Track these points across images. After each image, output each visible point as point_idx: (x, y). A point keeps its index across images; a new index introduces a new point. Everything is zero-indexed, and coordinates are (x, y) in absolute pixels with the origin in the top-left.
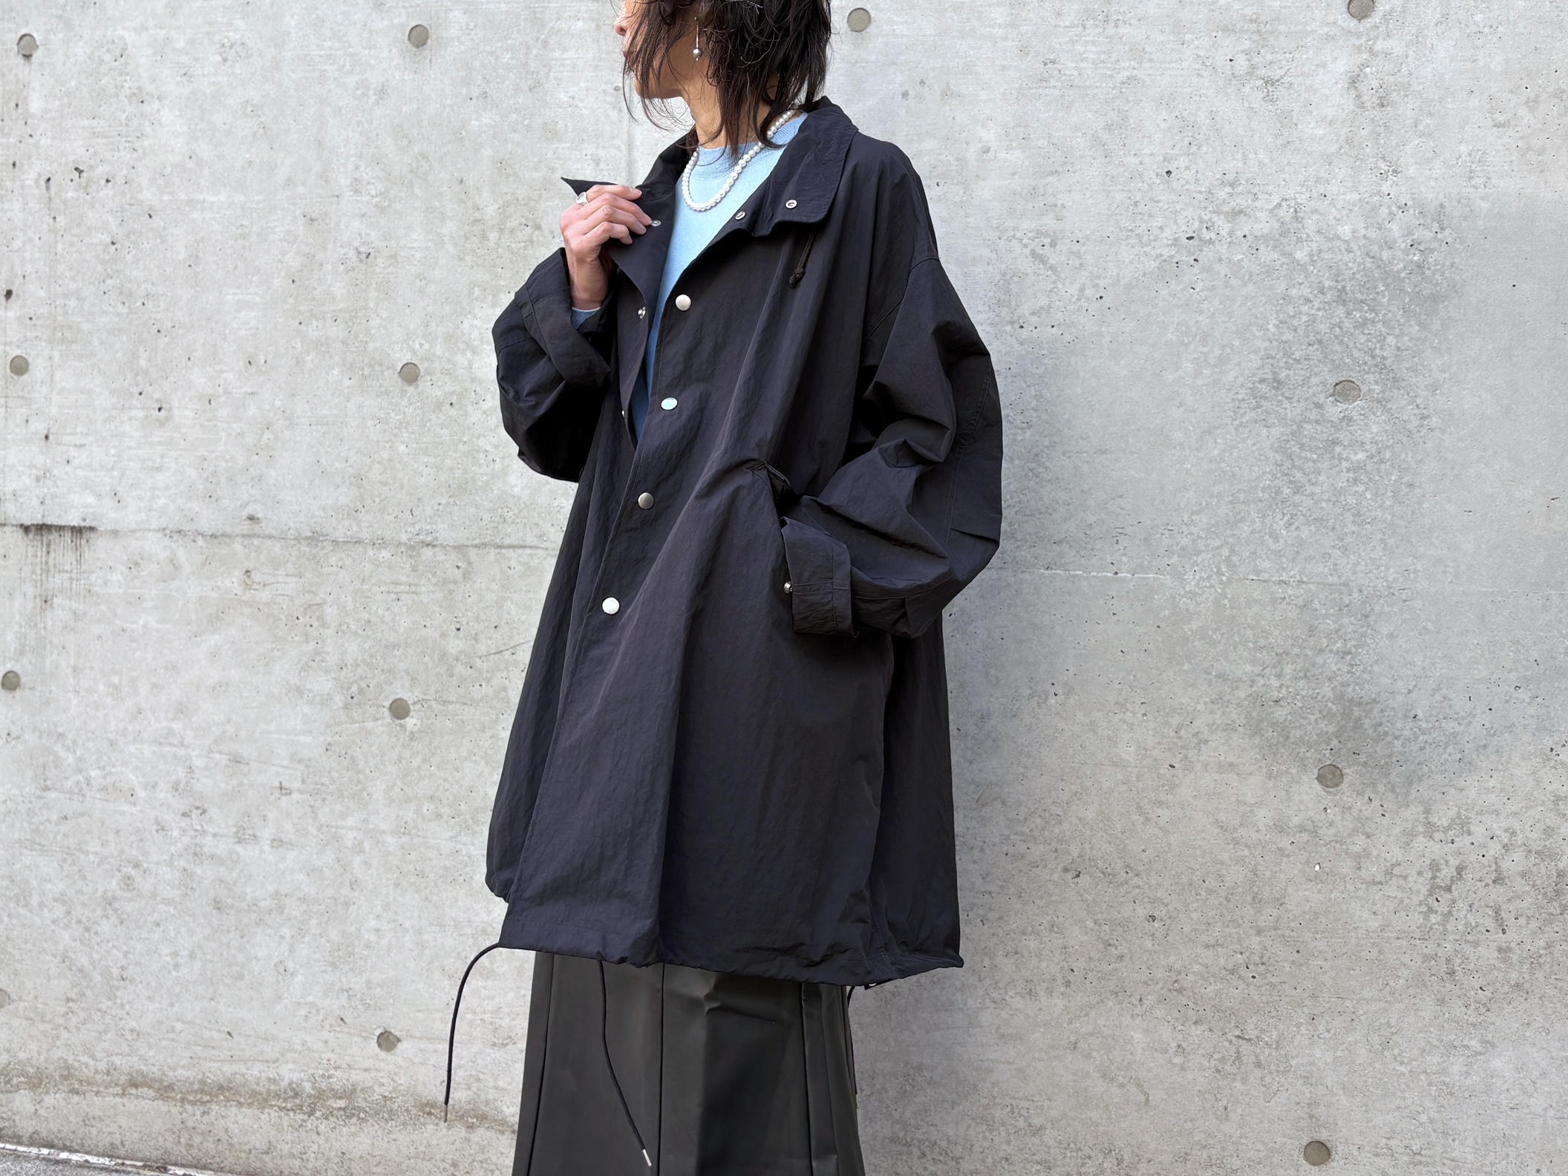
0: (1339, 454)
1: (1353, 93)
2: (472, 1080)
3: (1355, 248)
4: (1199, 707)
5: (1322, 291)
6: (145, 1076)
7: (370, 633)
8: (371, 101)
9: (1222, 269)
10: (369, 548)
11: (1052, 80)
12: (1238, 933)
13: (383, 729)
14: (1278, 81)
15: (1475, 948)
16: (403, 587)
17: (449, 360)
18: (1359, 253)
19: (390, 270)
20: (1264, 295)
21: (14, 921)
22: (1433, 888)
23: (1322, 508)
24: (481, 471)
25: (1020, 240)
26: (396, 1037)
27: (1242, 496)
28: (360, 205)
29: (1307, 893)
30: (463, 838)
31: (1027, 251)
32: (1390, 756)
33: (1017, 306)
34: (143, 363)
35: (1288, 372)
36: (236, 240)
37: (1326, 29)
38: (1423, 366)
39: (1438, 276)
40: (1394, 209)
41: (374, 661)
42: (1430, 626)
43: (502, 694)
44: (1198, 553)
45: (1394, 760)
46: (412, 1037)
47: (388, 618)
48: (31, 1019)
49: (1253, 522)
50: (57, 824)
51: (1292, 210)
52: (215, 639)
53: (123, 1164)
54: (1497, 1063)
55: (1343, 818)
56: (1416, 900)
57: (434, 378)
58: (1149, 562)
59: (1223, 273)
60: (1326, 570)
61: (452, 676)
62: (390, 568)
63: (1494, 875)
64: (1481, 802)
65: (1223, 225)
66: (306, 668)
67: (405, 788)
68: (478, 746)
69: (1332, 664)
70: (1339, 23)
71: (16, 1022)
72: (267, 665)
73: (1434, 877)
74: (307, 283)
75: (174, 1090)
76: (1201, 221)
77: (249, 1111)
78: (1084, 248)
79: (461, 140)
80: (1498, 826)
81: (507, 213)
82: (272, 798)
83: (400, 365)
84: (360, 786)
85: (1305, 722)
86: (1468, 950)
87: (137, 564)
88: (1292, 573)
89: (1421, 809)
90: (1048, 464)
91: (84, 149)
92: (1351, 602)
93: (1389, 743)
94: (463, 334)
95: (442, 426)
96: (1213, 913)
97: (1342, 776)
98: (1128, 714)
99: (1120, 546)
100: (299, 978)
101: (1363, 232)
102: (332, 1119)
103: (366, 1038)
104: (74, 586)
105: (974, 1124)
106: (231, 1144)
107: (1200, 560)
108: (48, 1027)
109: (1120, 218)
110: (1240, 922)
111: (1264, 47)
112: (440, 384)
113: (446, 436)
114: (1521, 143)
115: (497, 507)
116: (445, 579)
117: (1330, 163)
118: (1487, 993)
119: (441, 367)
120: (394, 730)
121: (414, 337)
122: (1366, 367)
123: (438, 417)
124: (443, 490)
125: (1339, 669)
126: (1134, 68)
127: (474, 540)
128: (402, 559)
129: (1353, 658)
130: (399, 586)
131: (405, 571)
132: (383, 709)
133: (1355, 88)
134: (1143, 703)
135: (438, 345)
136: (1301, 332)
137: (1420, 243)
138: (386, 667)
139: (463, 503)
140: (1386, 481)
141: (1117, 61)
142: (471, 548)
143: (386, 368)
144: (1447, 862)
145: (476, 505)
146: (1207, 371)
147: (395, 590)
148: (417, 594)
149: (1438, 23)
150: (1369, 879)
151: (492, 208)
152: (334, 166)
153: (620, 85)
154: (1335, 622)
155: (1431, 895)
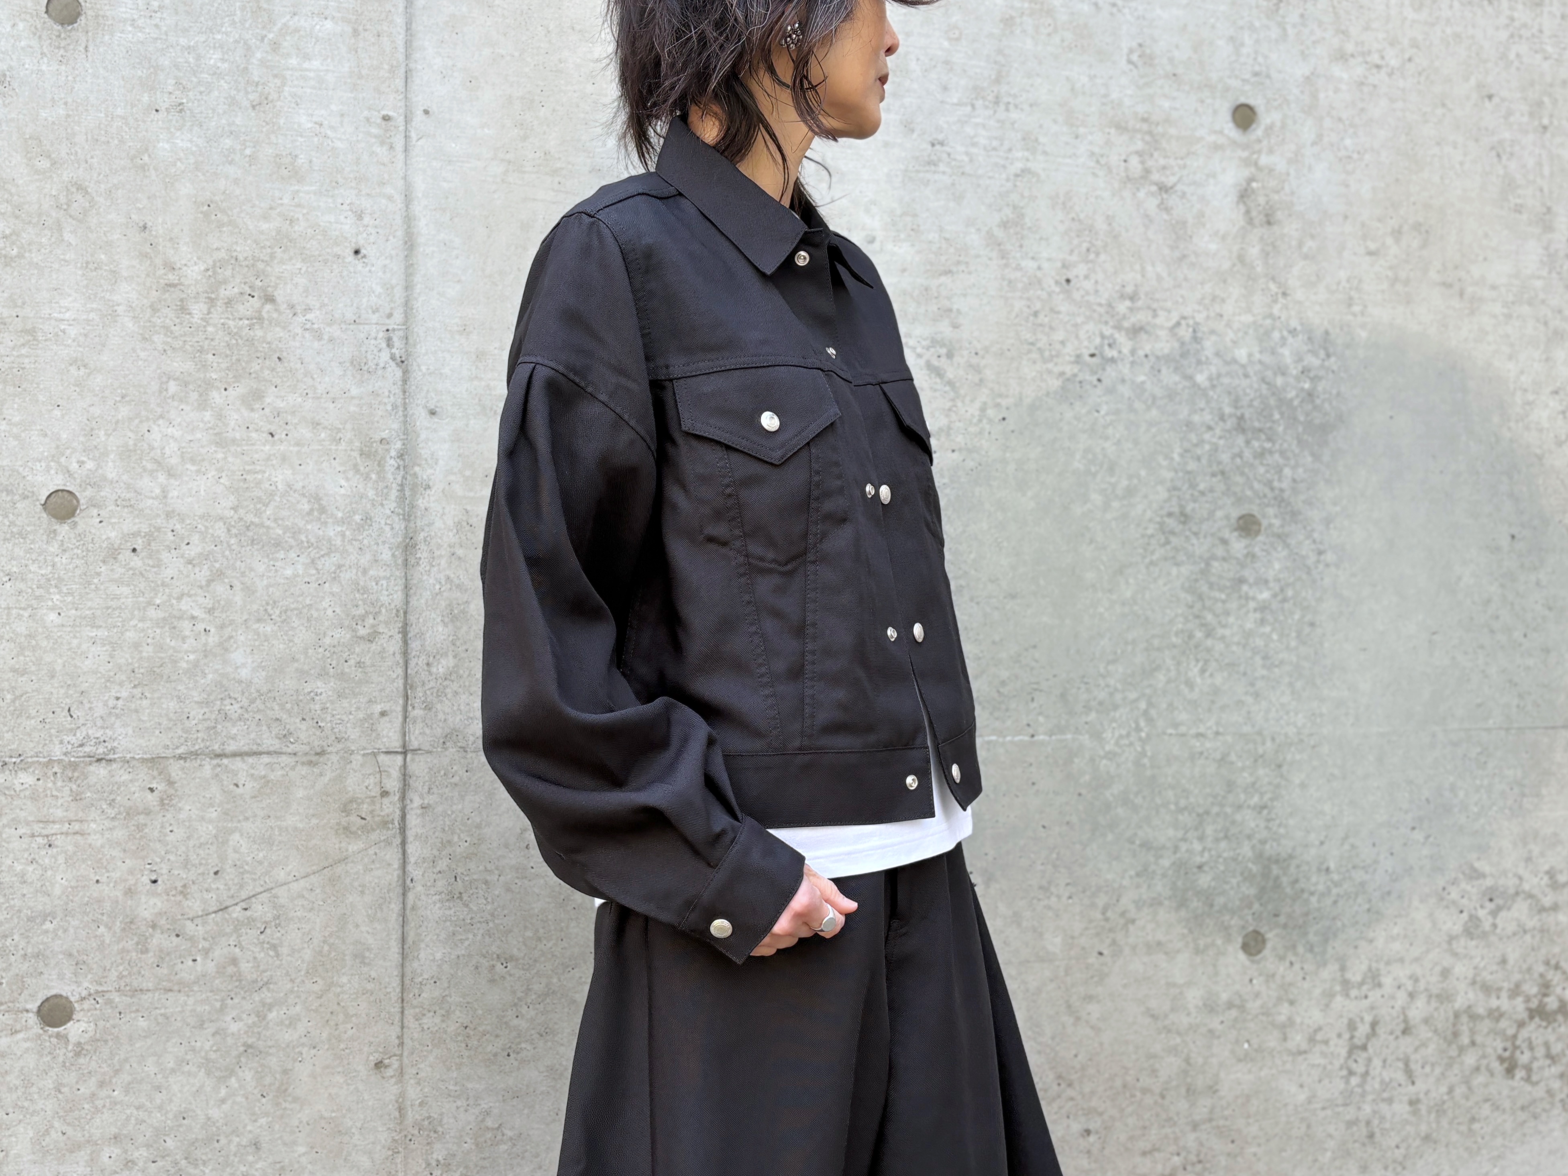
0: (1246, 593)
3: (1251, 373)
4: (1124, 883)
5: (1222, 418)
9: (1126, 391)
11: (941, 165)
12: (1174, 1132)
13: (28, 1044)
14: (1172, 188)
15: (1390, 1104)
16: (57, 826)
17: (128, 486)
18: (1255, 379)
20: (1167, 421)
22: (1353, 1049)
23: (1233, 652)
24: (185, 646)
27: (1156, 642)
29: (1238, 1075)
32: (1307, 914)
35: (1193, 504)
38: (1317, 498)
39: (1327, 406)
40: (1285, 333)
42: (1336, 771)
43: (230, 970)
44: (1116, 707)
45: (1311, 917)
47: (31, 876)
49: (1168, 670)
51: (1191, 330)
55: (1268, 987)
56: (1337, 1065)
57: (103, 513)
58: (1067, 721)
59: (1127, 395)
60: (1240, 719)
61: (145, 951)
62: (34, 797)
63: (1402, 1026)
64: (1389, 951)
65: (1125, 344)
67: (70, 1131)
68: (193, 1049)
69: (1250, 820)
70: (1226, 132)
73: (1352, 1038)
76: (1103, 337)
78: (984, 361)
79: (143, 167)
80: (1402, 973)
81: (219, 277)
83: (45, 494)
85: (1227, 887)
88: (1209, 724)
89: (1336, 967)
92: (1265, 752)
93: (1306, 900)
95: (119, 582)
96: (1149, 1114)
97: (1264, 941)
99: (1035, 704)
101: (1257, 356)
107: (1118, 715)
109: (1020, 328)
110: (1176, 1119)
111: (1156, 149)
112: (113, 520)
113: (126, 597)
114: (1390, 273)
115: (212, 698)
116: (130, 808)
117: (1225, 281)
118: (1402, 1151)
119: (114, 497)
120: (48, 1044)
121: (68, 452)
122: (1266, 501)
123: (112, 570)
124: (123, 677)
125: (1257, 826)
126: (1028, 160)
127: (177, 747)
128: (54, 783)
129: (1269, 813)
130: (51, 825)
131: (60, 801)
132: (25, 1014)
133: (1245, 203)
134: (1068, 884)
135: (110, 464)
136: (1204, 461)
137: (1309, 370)
138: (30, 950)
139: (156, 695)
140: (1290, 621)
141: (1010, 150)
142: (171, 761)
143: (17, 497)
144: (1362, 1019)
145: (179, 698)
146: (1115, 504)
147: (45, 832)
148: (82, 835)
149: (1314, 144)
150: (1294, 1049)
151: (196, 268)
153: (391, 114)
154: (1251, 775)
155: (1349, 1056)
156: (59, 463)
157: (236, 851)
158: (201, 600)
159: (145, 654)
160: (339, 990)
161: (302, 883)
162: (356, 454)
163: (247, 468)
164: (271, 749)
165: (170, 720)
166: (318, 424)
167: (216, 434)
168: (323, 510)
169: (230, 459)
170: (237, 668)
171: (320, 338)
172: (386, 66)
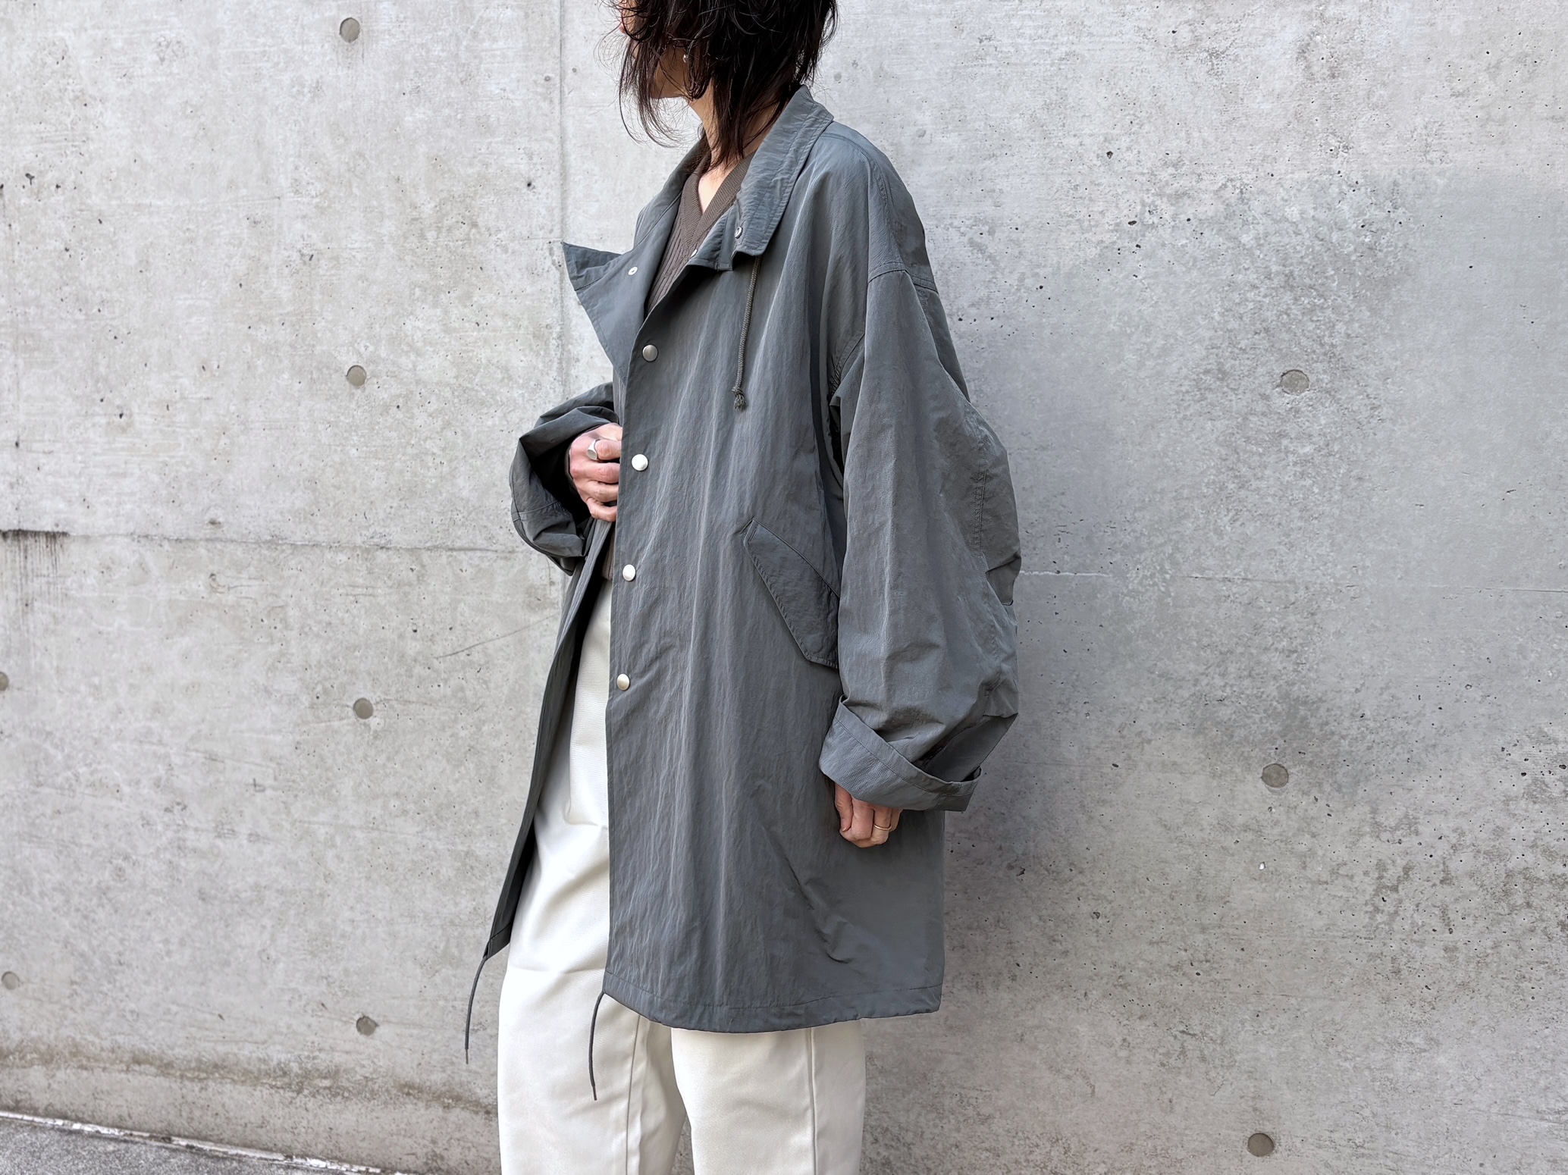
0: (1286, 448)
1: (1302, 64)
2: (446, 1064)
3: (1303, 230)
4: (1142, 707)
5: (1269, 277)
6: (147, 1055)
7: (331, 634)
8: (306, 99)
9: (1165, 255)
10: (326, 552)
11: (988, 58)
12: (1182, 931)
13: (349, 728)
14: (1223, 52)
15: (1422, 947)
16: (360, 590)
17: (394, 363)
18: (1307, 236)
19: (333, 272)
20: (1207, 282)
21: (19, 909)
22: (1381, 889)
23: (1267, 503)
24: (430, 474)
25: (958, 229)
26: (373, 1021)
27: (1186, 492)
28: (301, 207)
29: (1252, 892)
30: (429, 833)
31: (965, 239)
32: (1336, 756)
33: (954, 298)
34: (102, 370)
35: (1233, 362)
36: (184, 245)
38: (1374, 353)
39: (1390, 259)
40: (1345, 187)
41: (336, 662)
42: (1378, 623)
43: (460, 695)
44: (1141, 551)
45: (1341, 759)
46: (389, 1022)
47: (347, 621)
48: (40, 1000)
49: (1197, 518)
50: (52, 818)
51: (1237, 191)
52: (185, 642)
53: (131, 1135)
54: (1441, 1060)
55: (1289, 818)
56: (1361, 900)
57: (380, 381)
58: (1092, 560)
59: (1167, 259)
60: (1271, 567)
61: (411, 676)
62: (347, 571)
63: (1442, 875)
64: (1430, 803)
65: (1167, 210)
66: (273, 669)
67: (372, 786)
68: (439, 745)
69: (1277, 662)
71: (27, 1003)
72: (235, 666)
73: (1381, 877)
74: (254, 286)
75: (173, 1067)
76: (1143, 205)
77: (243, 1088)
78: (1024, 235)
79: (397, 136)
80: (1446, 826)
81: (444, 212)
82: (247, 795)
83: (347, 368)
85: (1248, 721)
86: (1414, 948)
87: (108, 568)
88: (1237, 570)
89: (1367, 809)
91: (34, 155)
92: (1297, 600)
93: (1336, 743)
94: (406, 336)
95: (390, 429)
96: (1157, 910)
97: (1287, 775)
98: (1072, 714)
99: (1061, 544)
100: (281, 966)
101: (1311, 213)
102: (320, 1097)
103: (346, 1023)
104: (51, 590)
105: (924, 1112)
106: (228, 1118)
107: (1142, 558)
108: (56, 1008)
109: (1059, 202)
110: (1185, 919)
111: (1207, 17)
112: (386, 387)
113: (395, 440)
115: (446, 510)
116: (400, 581)
117: (1277, 141)
118: (1433, 992)
119: (386, 370)
120: (359, 729)
121: (359, 340)
122: (1315, 356)
123: (386, 421)
124: (394, 494)
125: (1285, 668)
126: (1073, 44)
127: (426, 543)
128: (358, 562)
129: (1299, 657)
130: (357, 589)
131: (361, 574)
132: (348, 708)
133: (1305, 58)
134: (1087, 703)
135: (383, 348)
136: (1247, 320)
137: (1371, 224)
138: (348, 668)
139: (413, 507)
140: (1334, 475)
141: (1055, 36)
142: (423, 551)
143: (334, 371)
144: (1394, 862)
145: (426, 509)
146: (1150, 363)
147: (353, 593)
148: (374, 597)
150: (1314, 879)
151: (429, 206)
152: (274, 167)
153: (550, 75)
154: (1280, 620)
155: (1376, 895)
156: (353, 347)
157: (462, 615)
158: (438, 441)
159: (406, 478)
161: (502, 641)
162: (530, 337)
163: (463, 349)
164: (482, 547)
165: (422, 524)
166: (506, 316)
167: (444, 325)
168: (510, 378)
169: (453, 343)
170: (460, 490)
171: (506, 251)
172: (547, 39)
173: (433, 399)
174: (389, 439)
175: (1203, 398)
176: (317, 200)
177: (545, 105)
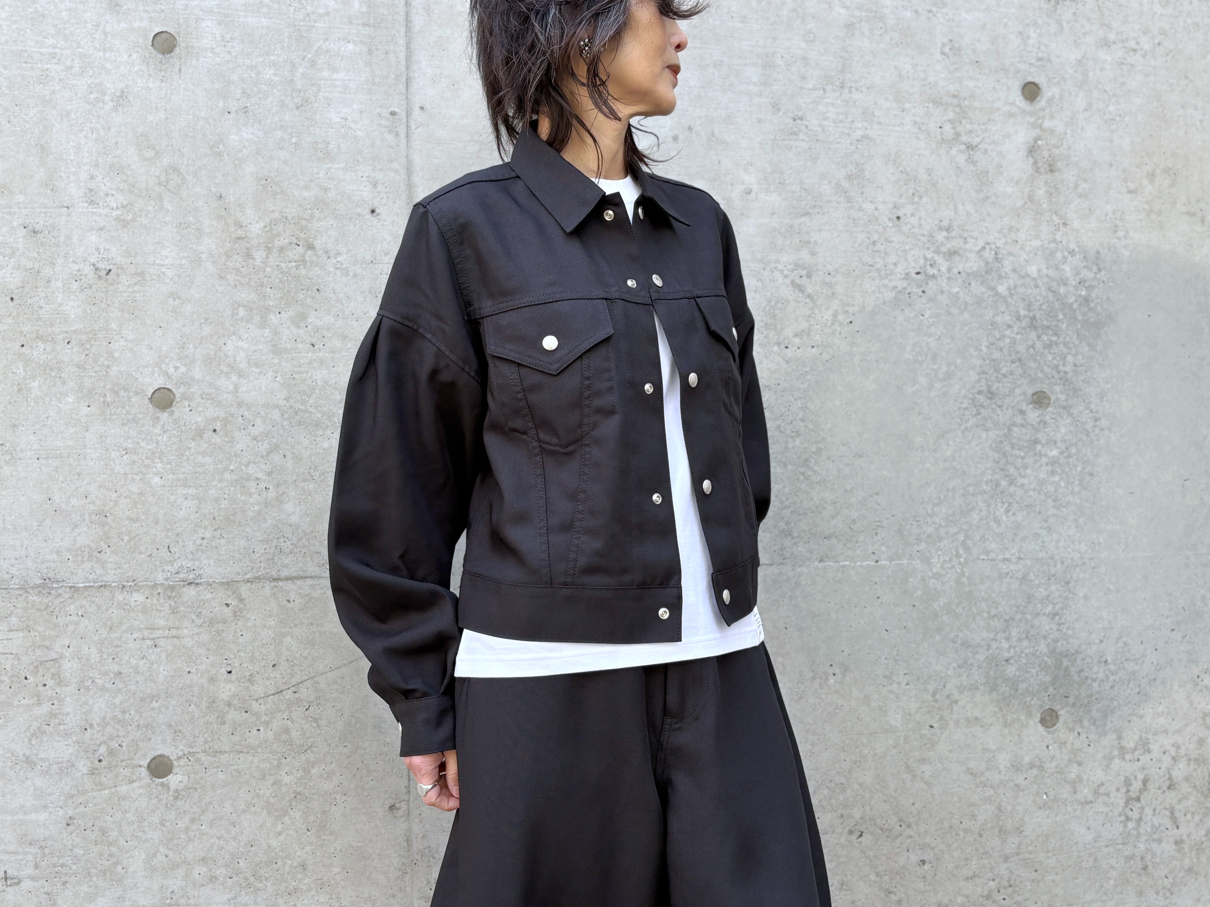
1: (1031, 160)
3: (1041, 285)
4: (949, 673)
5: (1019, 319)
7: (121, 685)
8: (107, 108)
9: (944, 300)
10: (118, 592)
11: (801, 134)
12: (990, 863)
13: (141, 791)
14: (976, 146)
15: (1160, 844)
16: (161, 632)
17: (210, 384)
18: (1043, 288)
19: (136, 288)
20: (975, 322)
22: (1129, 800)
23: (1030, 496)
25: (782, 271)
27: (971, 489)
28: (97, 218)
29: (1039, 819)
30: (244, 898)
31: (788, 281)
32: (1090, 696)
33: (782, 329)
35: (998, 385)
37: (1008, 108)
38: (1093, 378)
39: (1099, 308)
40: (1066, 254)
41: (127, 715)
42: (1111, 587)
43: (284, 737)
44: (940, 539)
45: (1094, 698)
47: (142, 668)
49: (981, 511)
51: (993, 252)
55: (1061, 752)
56: (1117, 813)
57: (192, 404)
58: (903, 550)
59: (945, 303)
60: (1037, 547)
61: (223, 723)
62: (144, 611)
63: (1168, 783)
64: (1156, 725)
65: (943, 264)
66: (39, 733)
67: (171, 855)
68: (258, 796)
69: (1045, 624)
70: (1018, 103)
73: (1128, 791)
74: (30, 301)
76: (926, 259)
78: (835, 280)
79: (220, 154)
80: (1166, 742)
81: (274, 232)
83: (151, 391)
84: (114, 860)
85: (1028, 675)
86: (1155, 846)
88: (1013, 552)
89: (1115, 736)
90: (816, 468)
92: (1056, 572)
93: (1089, 685)
94: (227, 356)
95: (204, 454)
96: (970, 849)
97: (1057, 717)
98: (894, 685)
99: (878, 537)
101: (1045, 271)
107: (942, 545)
109: (862, 254)
110: (991, 852)
111: (964, 118)
112: (200, 409)
113: (209, 465)
114: (1146, 206)
115: (271, 537)
116: (212, 618)
117: (1018, 216)
118: (1170, 880)
119: (200, 392)
120: (155, 790)
121: (167, 360)
122: (1054, 381)
123: (199, 445)
124: (207, 523)
125: (1051, 629)
126: (866, 129)
127: (246, 574)
128: (158, 600)
129: (1060, 619)
130: (156, 631)
131: (162, 614)
132: (139, 769)
133: (1033, 156)
134: (905, 674)
135: (197, 369)
136: (1005, 352)
137: (1085, 281)
138: (142, 722)
139: (231, 536)
140: (1074, 472)
141: (853, 122)
142: (242, 584)
143: (131, 394)
144: (1136, 777)
145: (247, 537)
146: (938, 385)
147: (151, 636)
148: (178, 638)
149: (1085, 110)
150: (1083, 800)
151: (257, 225)
152: (62, 174)
153: (396, 110)
154: (1046, 590)
155: (1126, 806)
156: (160, 368)
157: (288, 650)
158: (263, 466)
159: (222, 506)
160: (363, 751)
163: (295, 369)
164: (314, 574)
165: (241, 554)
166: (346, 337)
167: (273, 346)
169: (283, 364)
170: (289, 515)
171: (347, 274)
172: (392, 76)
173: (258, 421)
174: (202, 465)
175: (978, 413)
176: (118, 212)
177: (390, 137)
